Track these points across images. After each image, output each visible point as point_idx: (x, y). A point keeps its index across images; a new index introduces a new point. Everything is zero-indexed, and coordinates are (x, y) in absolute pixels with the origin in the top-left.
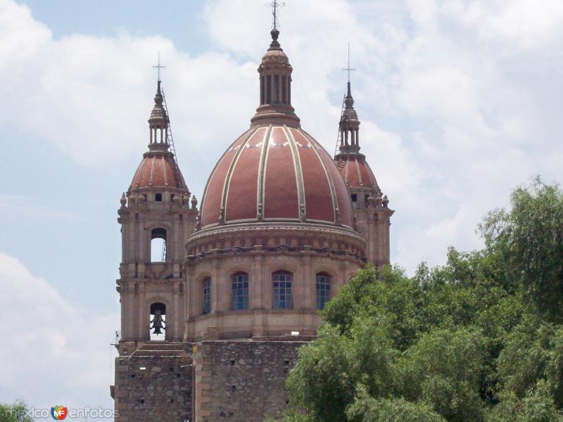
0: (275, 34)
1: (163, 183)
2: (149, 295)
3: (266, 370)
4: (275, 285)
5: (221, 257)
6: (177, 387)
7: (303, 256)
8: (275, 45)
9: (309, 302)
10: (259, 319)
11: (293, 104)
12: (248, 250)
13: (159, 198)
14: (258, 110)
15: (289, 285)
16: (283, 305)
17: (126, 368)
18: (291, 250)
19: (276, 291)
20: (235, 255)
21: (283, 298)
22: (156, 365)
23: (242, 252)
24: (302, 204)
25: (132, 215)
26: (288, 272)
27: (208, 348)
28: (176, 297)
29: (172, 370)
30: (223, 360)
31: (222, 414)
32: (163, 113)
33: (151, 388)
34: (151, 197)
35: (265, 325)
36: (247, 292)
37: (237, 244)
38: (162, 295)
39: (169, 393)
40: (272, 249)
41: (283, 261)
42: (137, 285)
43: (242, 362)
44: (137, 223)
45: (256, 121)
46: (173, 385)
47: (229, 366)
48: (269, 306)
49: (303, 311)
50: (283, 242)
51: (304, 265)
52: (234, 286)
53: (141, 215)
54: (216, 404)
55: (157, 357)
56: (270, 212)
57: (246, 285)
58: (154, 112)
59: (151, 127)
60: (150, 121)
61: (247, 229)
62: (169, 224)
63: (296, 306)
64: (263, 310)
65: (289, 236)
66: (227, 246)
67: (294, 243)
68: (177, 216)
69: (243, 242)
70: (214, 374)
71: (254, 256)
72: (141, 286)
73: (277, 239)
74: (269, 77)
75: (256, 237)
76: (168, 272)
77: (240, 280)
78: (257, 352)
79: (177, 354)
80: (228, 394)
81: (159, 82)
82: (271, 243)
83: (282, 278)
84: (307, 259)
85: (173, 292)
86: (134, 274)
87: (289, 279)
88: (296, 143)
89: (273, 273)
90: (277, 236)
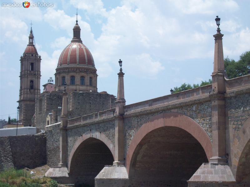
0: (77, 21)
1: (33, 52)
2: (30, 78)
3: (86, 99)
4: (81, 79)
5: (69, 72)
6: (60, 102)
7: (87, 73)
8: (77, 24)
9: (89, 84)
10: (78, 87)
11: (81, 38)
12: (75, 71)
13: (32, 55)
14: (73, 39)
15: (84, 80)
16: (82, 84)
17: (48, 97)
18: (85, 72)
19: (81, 81)
20: (72, 72)
21: (82, 82)
22: (55, 96)
23: (74, 71)
24: (87, 61)
25: (27, 59)
26: (84, 77)
27: (74, 93)
28: (36, 79)
29: (58, 97)
30: (77, 96)
31: (77, 109)
32: (32, 35)
33: (54, 101)
34: (31, 55)
35: (79, 88)
36: (74, 81)
37: (73, 70)
38: (33, 78)
39: (58, 103)
40: (81, 71)
41: (83, 74)
42: (27, 76)
43: (81, 97)
44: (28, 61)
45: (72, 41)
46: (59, 101)
47: (78, 98)
48: (80, 84)
49: (87, 86)
50: (83, 70)
51: (87, 75)
52: (71, 79)
53: (29, 59)
54: (75, 106)
55: (55, 94)
56: (80, 63)
57: (74, 79)
58: (30, 35)
59: (30, 39)
60: (29, 37)
61: (75, 66)
62: (35, 62)
63: (86, 84)
64: (78, 85)
65: (85, 68)
66: (70, 70)
67: (85, 70)
68: (37, 60)
69: (74, 69)
70: (75, 99)
71: (77, 72)
72: (28, 76)
73: (82, 69)
74: (76, 31)
75: (77, 68)
76: (35, 73)
77: (73, 78)
78: (84, 95)
79: (59, 94)
80: (78, 104)
81: (31, 28)
82: (81, 70)
83: (83, 78)
84: (88, 74)
85: (36, 78)
86: (27, 73)
87: (84, 78)
88: (79, 47)
89: (81, 77)
90: (82, 68)
